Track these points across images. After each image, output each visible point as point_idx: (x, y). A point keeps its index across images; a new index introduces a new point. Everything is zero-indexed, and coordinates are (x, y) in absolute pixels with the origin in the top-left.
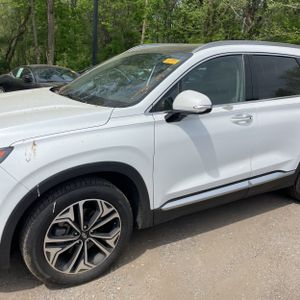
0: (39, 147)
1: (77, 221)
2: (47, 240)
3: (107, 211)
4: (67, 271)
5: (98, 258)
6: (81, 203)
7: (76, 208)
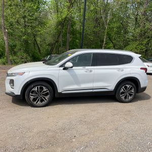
0: (30, 73)
1: (38, 91)
2: (31, 94)
3: (45, 90)
4: (35, 103)
5: (43, 102)
6: (39, 87)
7: (38, 88)
